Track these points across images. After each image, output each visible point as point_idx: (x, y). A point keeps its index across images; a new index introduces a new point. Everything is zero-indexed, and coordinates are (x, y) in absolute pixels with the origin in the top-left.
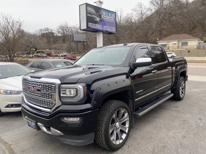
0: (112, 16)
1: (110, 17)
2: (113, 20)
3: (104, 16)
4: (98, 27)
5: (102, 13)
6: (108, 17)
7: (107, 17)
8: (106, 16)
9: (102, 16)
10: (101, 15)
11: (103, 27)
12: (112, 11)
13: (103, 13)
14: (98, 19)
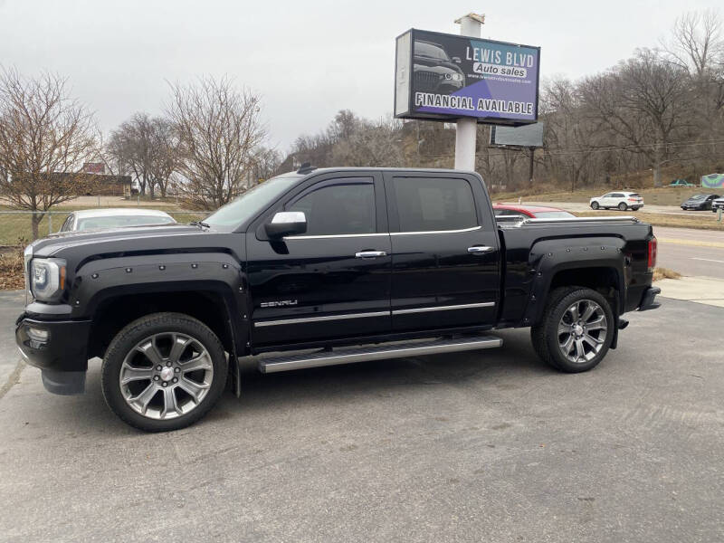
0: (518, 61)
1: (512, 65)
2: (525, 76)
3: (484, 65)
4: (456, 103)
5: (475, 54)
6: (500, 68)
7: (494, 66)
8: (495, 63)
9: (476, 66)
10: (473, 62)
11: (475, 104)
12: (522, 46)
13: (479, 57)
14: (457, 78)
